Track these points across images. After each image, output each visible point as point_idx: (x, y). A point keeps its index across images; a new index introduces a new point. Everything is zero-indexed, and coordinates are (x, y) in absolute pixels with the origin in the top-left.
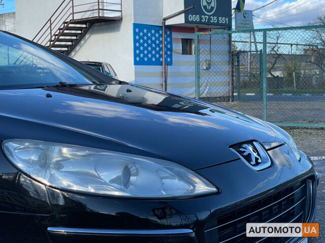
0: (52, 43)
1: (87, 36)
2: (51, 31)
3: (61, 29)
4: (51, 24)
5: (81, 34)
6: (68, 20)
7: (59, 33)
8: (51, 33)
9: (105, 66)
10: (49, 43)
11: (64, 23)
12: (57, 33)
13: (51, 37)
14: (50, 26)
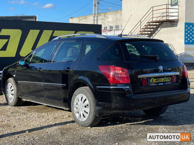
0: (141, 32)
1: (159, 29)
2: (141, 26)
3: (146, 26)
4: (141, 23)
5: (156, 28)
6: (150, 21)
7: (145, 27)
8: (141, 27)
9: (170, 45)
10: (139, 32)
11: (148, 22)
12: (144, 28)
13: (141, 30)
14: (141, 24)
